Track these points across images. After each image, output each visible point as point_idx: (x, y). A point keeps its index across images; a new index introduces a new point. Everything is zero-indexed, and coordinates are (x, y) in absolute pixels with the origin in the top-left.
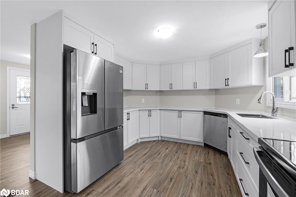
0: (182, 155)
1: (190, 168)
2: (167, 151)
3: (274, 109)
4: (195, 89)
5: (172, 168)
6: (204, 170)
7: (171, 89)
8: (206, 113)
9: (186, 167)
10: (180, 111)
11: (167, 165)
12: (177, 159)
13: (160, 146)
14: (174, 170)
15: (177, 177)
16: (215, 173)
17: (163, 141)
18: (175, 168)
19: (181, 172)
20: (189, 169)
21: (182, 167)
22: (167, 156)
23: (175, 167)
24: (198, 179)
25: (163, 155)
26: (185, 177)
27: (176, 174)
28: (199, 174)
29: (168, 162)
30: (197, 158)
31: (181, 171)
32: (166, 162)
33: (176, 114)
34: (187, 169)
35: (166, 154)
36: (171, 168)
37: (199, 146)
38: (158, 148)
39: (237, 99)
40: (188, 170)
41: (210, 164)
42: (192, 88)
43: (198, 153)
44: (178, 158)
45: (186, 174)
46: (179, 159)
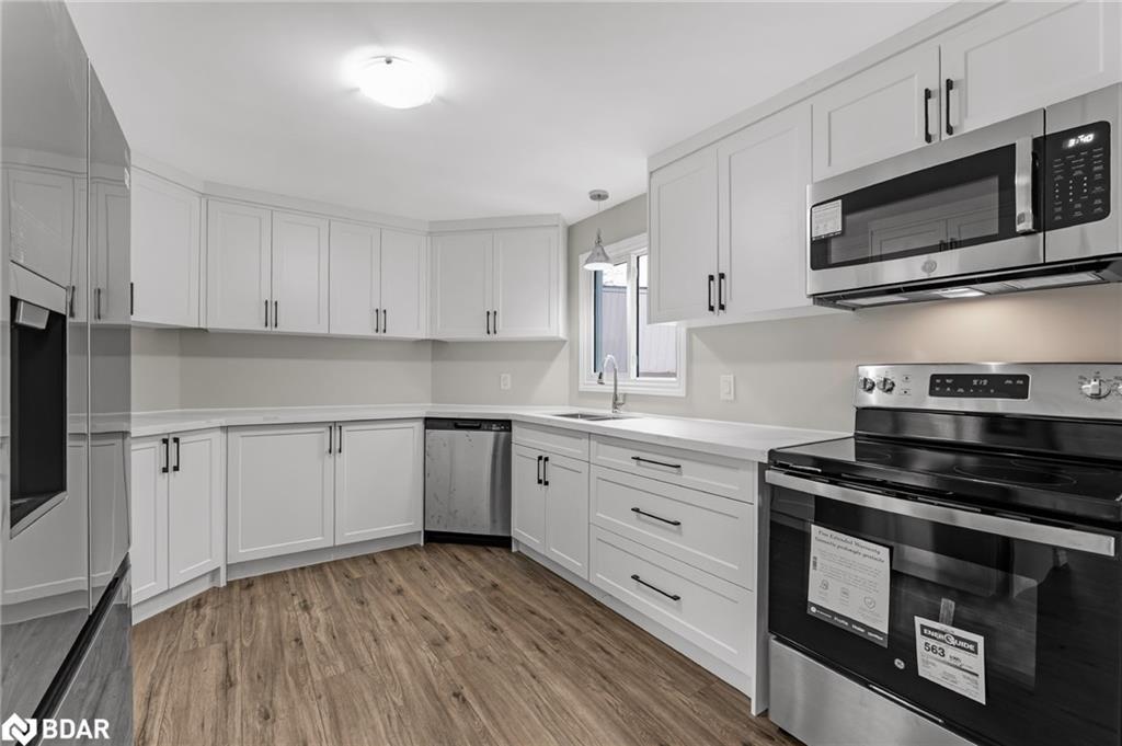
0: (392, 602)
1: (465, 628)
2: (317, 612)
3: (616, 398)
4: (381, 334)
5: (417, 660)
6: (502, 610)
7: (269, 328)
8: (431, 423)
9: (452, 632)
10: (335, 426)
11: (386, 663)
12: (391, 623)
13: (262, 610)
14: (430, 661)
15: (463, 675)
16: (534, 605)
17: (248, 584)
18: (425, 655)
19: (456, 653)
20: (465, 631)
21: (443, 639)
22: (343, 633)
23: (422, 654)
24: (519, 644)
25: (323, 639)
26: (485, 661)
27: (452, 670)
28: (506, 628)
29: (373, 649)
30: (446, 589)
31: (453, 649)
32: (366, 655)
33: (316, 440)
34: (464, 636)
35: (328, 626)
36: (415, 663)
37: (409, 548)
38: (264, 623)
39: (503, 375)
40: (468, 635)
41: (495, 586)
42: (368, 331)
43: (434, 572)
44: (393, 618)
45: (475, 650)
46: (401, 620)
